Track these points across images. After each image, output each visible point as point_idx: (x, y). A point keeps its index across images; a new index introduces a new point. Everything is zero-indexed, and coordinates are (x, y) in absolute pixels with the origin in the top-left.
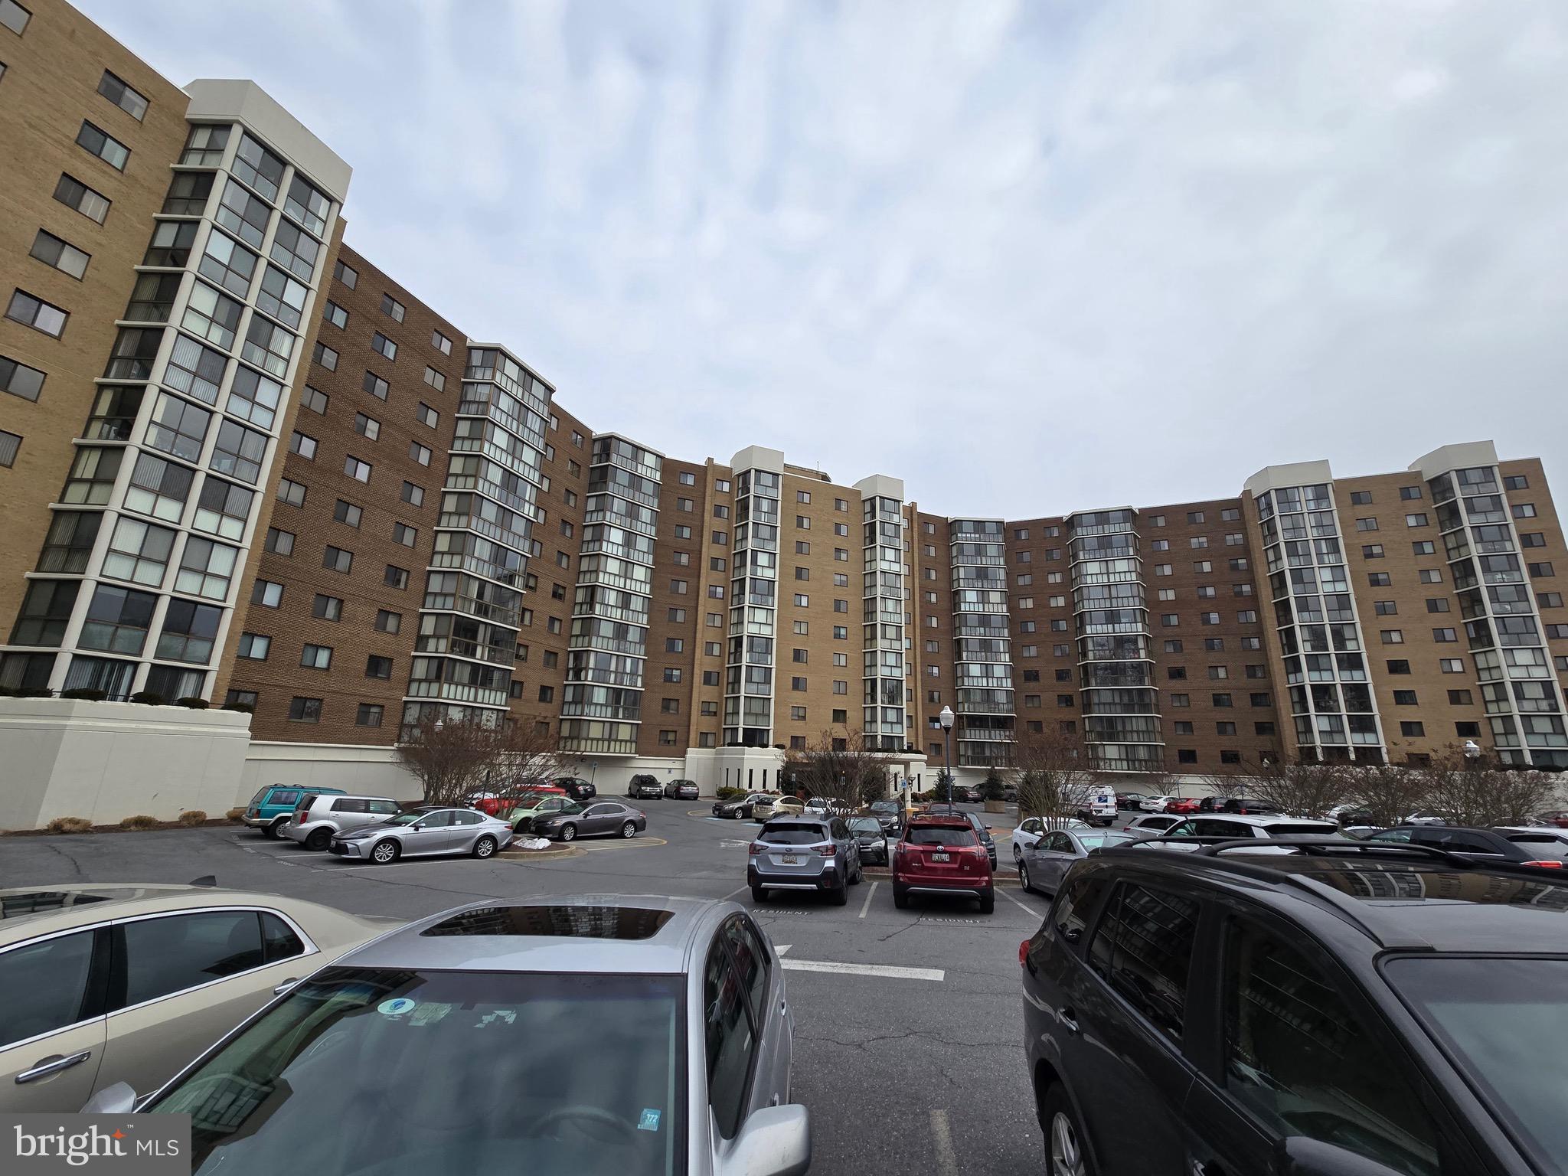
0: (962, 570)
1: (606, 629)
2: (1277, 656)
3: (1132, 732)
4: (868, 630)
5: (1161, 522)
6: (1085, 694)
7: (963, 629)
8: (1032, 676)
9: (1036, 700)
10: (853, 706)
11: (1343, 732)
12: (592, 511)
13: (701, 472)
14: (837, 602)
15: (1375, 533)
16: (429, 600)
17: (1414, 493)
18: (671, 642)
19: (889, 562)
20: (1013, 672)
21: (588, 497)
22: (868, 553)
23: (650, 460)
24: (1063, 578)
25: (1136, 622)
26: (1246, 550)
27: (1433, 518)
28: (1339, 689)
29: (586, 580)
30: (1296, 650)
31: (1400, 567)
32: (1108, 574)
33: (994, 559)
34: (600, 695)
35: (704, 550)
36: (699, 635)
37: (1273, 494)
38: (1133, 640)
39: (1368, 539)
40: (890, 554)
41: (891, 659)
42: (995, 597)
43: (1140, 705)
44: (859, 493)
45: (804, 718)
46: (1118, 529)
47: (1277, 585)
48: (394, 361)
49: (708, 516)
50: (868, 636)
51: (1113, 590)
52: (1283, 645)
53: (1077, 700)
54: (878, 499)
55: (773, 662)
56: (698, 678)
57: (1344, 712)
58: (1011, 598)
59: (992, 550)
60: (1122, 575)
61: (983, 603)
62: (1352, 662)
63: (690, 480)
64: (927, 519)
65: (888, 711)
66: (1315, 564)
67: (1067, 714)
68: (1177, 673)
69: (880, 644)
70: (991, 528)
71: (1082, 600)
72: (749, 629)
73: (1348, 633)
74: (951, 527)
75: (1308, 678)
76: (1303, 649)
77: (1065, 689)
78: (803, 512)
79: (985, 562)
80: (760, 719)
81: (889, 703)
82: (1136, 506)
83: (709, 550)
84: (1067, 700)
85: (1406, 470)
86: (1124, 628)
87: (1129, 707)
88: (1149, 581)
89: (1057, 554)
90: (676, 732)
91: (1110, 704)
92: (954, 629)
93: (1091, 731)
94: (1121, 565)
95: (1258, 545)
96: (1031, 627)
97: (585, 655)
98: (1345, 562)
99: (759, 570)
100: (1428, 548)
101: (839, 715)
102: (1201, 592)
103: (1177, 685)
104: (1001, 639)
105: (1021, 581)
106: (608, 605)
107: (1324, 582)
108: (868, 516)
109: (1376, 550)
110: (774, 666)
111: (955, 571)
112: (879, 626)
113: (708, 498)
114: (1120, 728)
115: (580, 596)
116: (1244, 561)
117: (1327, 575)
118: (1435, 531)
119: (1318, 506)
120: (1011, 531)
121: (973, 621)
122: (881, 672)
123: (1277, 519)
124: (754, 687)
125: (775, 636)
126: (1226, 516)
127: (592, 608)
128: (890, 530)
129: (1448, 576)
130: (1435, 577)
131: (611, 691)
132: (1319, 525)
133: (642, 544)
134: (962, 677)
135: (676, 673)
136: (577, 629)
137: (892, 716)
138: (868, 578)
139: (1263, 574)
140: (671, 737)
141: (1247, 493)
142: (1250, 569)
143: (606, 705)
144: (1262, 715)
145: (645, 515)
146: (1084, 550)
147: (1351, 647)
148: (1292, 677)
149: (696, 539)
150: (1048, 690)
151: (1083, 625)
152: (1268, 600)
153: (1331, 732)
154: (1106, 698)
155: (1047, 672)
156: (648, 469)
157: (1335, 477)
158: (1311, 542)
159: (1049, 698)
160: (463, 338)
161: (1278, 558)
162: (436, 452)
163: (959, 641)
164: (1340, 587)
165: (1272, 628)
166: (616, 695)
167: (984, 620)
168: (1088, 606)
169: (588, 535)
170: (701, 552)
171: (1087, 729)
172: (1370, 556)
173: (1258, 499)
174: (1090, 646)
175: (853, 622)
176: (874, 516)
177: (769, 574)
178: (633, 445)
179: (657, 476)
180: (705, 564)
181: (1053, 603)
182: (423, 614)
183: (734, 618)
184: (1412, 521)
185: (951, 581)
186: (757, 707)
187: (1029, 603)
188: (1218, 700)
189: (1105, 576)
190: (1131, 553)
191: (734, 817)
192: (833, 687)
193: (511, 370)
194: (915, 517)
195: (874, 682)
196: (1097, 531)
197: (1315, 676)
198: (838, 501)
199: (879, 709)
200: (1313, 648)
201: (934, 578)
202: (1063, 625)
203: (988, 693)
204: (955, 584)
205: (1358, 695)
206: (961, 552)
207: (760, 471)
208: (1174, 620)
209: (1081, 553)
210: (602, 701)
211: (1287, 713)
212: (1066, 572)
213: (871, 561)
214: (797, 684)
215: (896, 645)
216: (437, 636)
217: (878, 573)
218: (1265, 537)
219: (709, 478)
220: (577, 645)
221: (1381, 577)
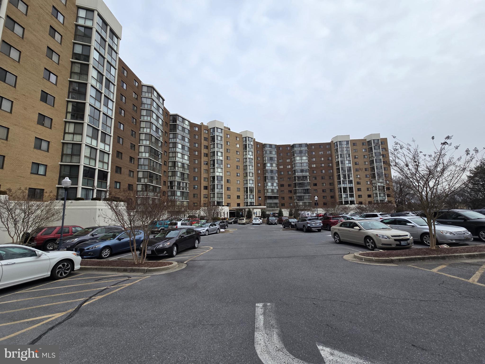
0: (266, 158)
1: (179, 174)
2: (336, 180)
3: (305, 199)
4: (245, 174)
5: (313, 147)
6: (295, 190)
7: (267, 173)
8: (282, 185)
9: (283, 192)
10: (241, 194)
11: (348, 197)
12: (172, 138)
13: (200, 127)
14: (237, 166)
15: (357, 153)
16: (140, 167)
17: (365, 144)
18: (194, 178)
19: (250, 155)
20: (278, 185)
21: (170, 133)
22: (244, 153)
23: (187, 123)
24: (290, 160)
25: (307, 172)
26: (331, 155)
27: (367, 151)
28: (348, 188)
29: (172, 160)
30: (340, 179)
31: (360, 161)
32: (301, 160)
33: (274, 155)
34: (179, 194)
35: (202, 151)
36: (202, 176)
37: (338, 142)
38: (306, 177)
39: (355, 154)
40: (250, 153)
41: (251, 182)
42: (274, 165)
43: (307, 192)
44: (242, 135)
45: (230, 198)
46: (304, 149)
47: (337, 164)
48: (126, 90)
49: (202, 141)
50: (245, 175)
51: (302, 164)
52: (337, 178)
53: (293, 191)
54: (247, 137)
55: (223, 183)
56: (202, 188)
57: (348, 193)
58: (278, 165)
59: (274, 153)
60: (305, 160)
61: (271, 167)
62: (351, 182)
63: (197, 129)
64: (258, 143)
65: (251, 195)
66: (345, 160)
67: (290, 195)
68: (315, 185)
69: (249, 178)
70: (273, 147)
71: (295, 167)
72: (217, 174)
73: (350, 176)
74: (263, 146)
75: (342, 186)
76: (342, 179)
77: (290, 189)
78: (228, 140)
79: (272, 156)
80: (220, 199)
81: (251, 193)
82: (308, 143)
83: (204, 151)
84: (290, 191)
85: (363, 138)
86: (304, 174)
87: (305, 193)
88: (310, 163)
89: (289, 154)
90: (197, 203)
91: (301, 192)
92: (264, 173)
93: (296, 199)
94: (304, 158)
95: (334, 154)
96: (282, 173)
97: (174, 182)
98: (351, 159)
99: (219, 157)
100: (366, 157)
101: (238, 197)
102: (321, 165)
103: (315, 187)
104: (276, 176)
105: (280, 161)
106: (179, 167)
107: (347, 164)
108: (244, 142)
109: (357, 157)
110: (223, 184)
111: (264, 158)
112: (248, 173)
113: (202, 135)
114: (303, 198)
115: (170, 164)
116: (330, 158)
117: (347, 162)
118: (367, 153)
119: (347, 145)
120: (278, 147)
121: (269, 171)
122: (249, 185)
123: (339, 148)
124: (219, 190)
125: (223, 176)
126: (327, 147)
127: (175, 168)
128: (250, 146)
129: (369, 163)
130: (367, 163)
131: (181, 192)
132: (347, 150)
133: (186, 149)
134: (266, 186)
135: (196, 186)
136: (170, 174)
137: (251, 197)
138: (245, 160)
139: (334, 161)
140: (196, 204)
141: (332, 141)
142: (332, 160)
143: (180, 196)
144: (332, 194)
145: (187, 140)
146: (296, 154)
147: (351, 178)
148: (339, 185)
149: (199, 147)
150: (286, 189)
151: (295, 173)
152: (335, 167)
153: (346, 197)
154: (300, 191)
155: (286, 184)
156: (186, 125)
157: (351, 139)
158: (345, 154)
159: (286, 191)
160: (140, 82)
161: (338, 158)
162: (137, 120)
163: (265, 177)
164: (350, 165)
165: (336, 174)
166: (182, 193)
167: (272, 171)
168: (296, 168)
169: (171, 145)
170: (201, 151)
171: (295, 198)
172: (355, 158)
173: (334, 143)
174: (297, 178)
175: (241, 172)
176: (246, 142)
177: (221, 158)
178: (182, 118)
179: (189, 128)
180: (203, 155)
181: (288, 167)
182: (138, 171)
183: (212, 171)
184: (364, 150)
185: (263, 161)
186: (219, 196)
187: (282, 167)
188: (323, 191)
189: (301, 161)
190: (307, 155)
191: (232, 224)
192: (236, 189)
193: (155, 94)
194: (255, 142)
195: (247, 188)
196: (299, 149)
197: (344, 185)
198: (237, 137)
199: (249, 195)
200: (344, 179)
201: (259, 160)
202: (290, 173)
203: (272, 190)
204: (265, 161)
205: (351, 189)
206: (266, 153)
207: (218, 128)
208: (315, 172)
209: (295, 154)
210: (179, 195)
211: (337, 194)
212: (291, 159)
213: (245, 155)
214: (228, 189)
215: (252, 178)
216: (144, 178)
217: (248, 158)
218: (335, 153)
219: (202, 129)
220: (171, 179)
221: (357, 163)
